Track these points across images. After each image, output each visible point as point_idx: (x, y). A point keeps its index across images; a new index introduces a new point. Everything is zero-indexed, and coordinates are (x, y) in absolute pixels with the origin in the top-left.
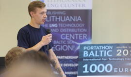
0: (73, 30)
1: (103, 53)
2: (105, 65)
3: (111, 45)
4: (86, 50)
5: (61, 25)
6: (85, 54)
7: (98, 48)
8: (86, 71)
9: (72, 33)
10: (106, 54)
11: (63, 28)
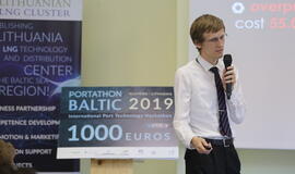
0: (47, 59)
1: (105, 103)
2: (109, 127)
3: (119, 89)
4: (73, 98)
5: (25, 49)
6: (72, 106)
7: (95, 94)
8: (74, 138)
9: (45, 64)
10: (111, 106)
11: (29, 54)
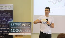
1: (18, 25)
2: (18, 29)
3: (20, 22)
4: (12, 24)
6: (11, 25)
7: (16, 23)
8: (12, 32)
9: (6, 18)
11: (3, 16)
